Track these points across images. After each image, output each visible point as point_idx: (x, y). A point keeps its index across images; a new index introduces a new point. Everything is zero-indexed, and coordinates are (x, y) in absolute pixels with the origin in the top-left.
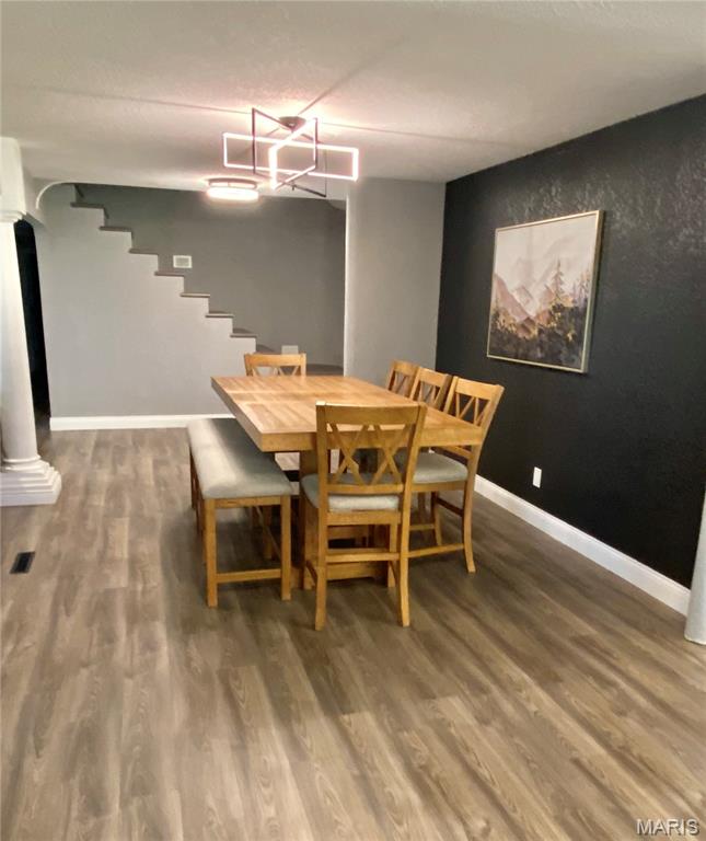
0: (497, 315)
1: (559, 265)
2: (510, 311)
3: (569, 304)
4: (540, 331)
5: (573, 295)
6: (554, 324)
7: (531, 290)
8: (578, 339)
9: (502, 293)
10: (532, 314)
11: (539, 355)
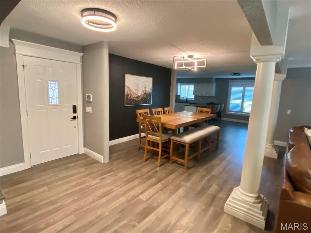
0: (128, 95)
1: (145, 86)
2: (132, 94)
3: (148, 93)
4: (142, 98)
5: (149, 91)
6: (145, 97)
7: (139, 90)
8: (150, 99)
9: (129, 90)
10: (139, 95)
11: (142, 103)
